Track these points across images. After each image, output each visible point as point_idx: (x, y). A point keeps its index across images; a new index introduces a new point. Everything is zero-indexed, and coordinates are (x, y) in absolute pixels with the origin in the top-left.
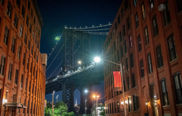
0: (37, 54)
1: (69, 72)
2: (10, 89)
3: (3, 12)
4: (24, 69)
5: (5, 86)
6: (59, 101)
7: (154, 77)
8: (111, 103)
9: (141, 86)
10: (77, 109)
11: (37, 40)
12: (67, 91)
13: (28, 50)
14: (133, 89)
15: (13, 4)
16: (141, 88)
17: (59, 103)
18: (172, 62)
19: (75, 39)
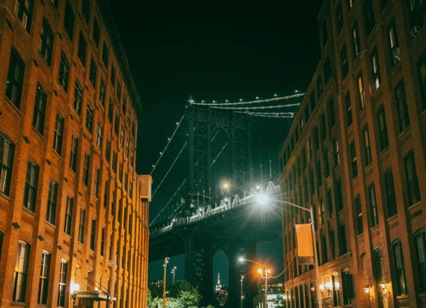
0: (130, 178)
1: (200, 210)
2: (82, 262)
3: (68, 105)
4: (107, 216)
5: (73, 256)
6: (178, 281)
7: (381, 235)
8: (298, 286)
9: (357, 253)
10: (220, 298)
11: (130, 148)
12: (196, 255)
13: (113, 173)
14: (341, 257)
15: (84, 83)
16: (358, 256)
17: (178, 284)
18: (413, 209)
19: (214, 129)
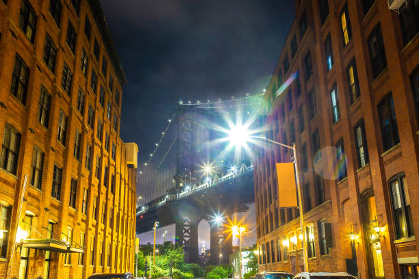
0: (113, 141)
1: (188, 188)
2: (39, 210)
3: (7, 19)
7: (373, 174)
8: (270, 241)
9: (338, 200)
11: (113, 113)
12: (184, 224)
13: (88, 128)
14: (318, 207)
15: (40, 11)
16: (338, 205)
19: (199, 125)
